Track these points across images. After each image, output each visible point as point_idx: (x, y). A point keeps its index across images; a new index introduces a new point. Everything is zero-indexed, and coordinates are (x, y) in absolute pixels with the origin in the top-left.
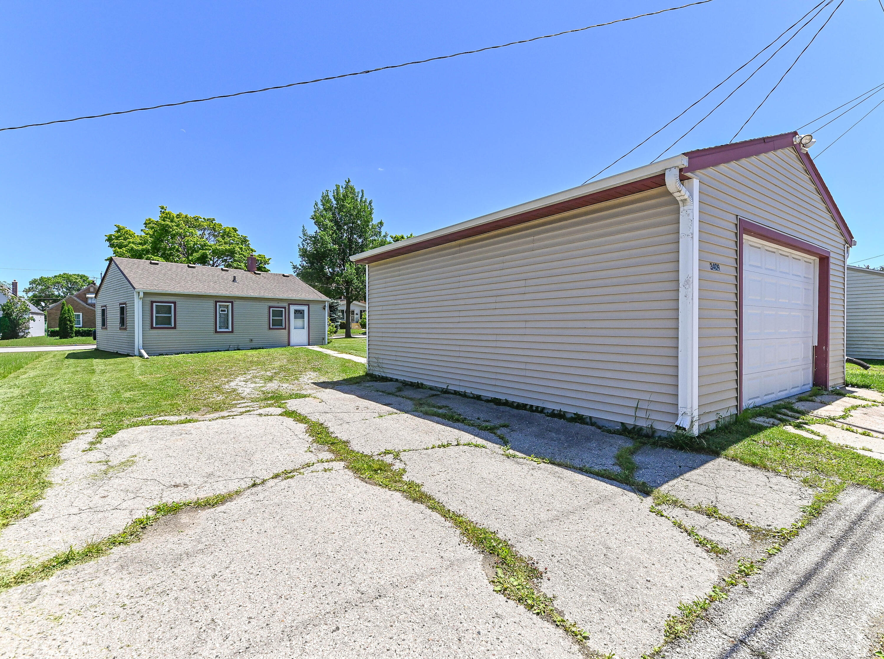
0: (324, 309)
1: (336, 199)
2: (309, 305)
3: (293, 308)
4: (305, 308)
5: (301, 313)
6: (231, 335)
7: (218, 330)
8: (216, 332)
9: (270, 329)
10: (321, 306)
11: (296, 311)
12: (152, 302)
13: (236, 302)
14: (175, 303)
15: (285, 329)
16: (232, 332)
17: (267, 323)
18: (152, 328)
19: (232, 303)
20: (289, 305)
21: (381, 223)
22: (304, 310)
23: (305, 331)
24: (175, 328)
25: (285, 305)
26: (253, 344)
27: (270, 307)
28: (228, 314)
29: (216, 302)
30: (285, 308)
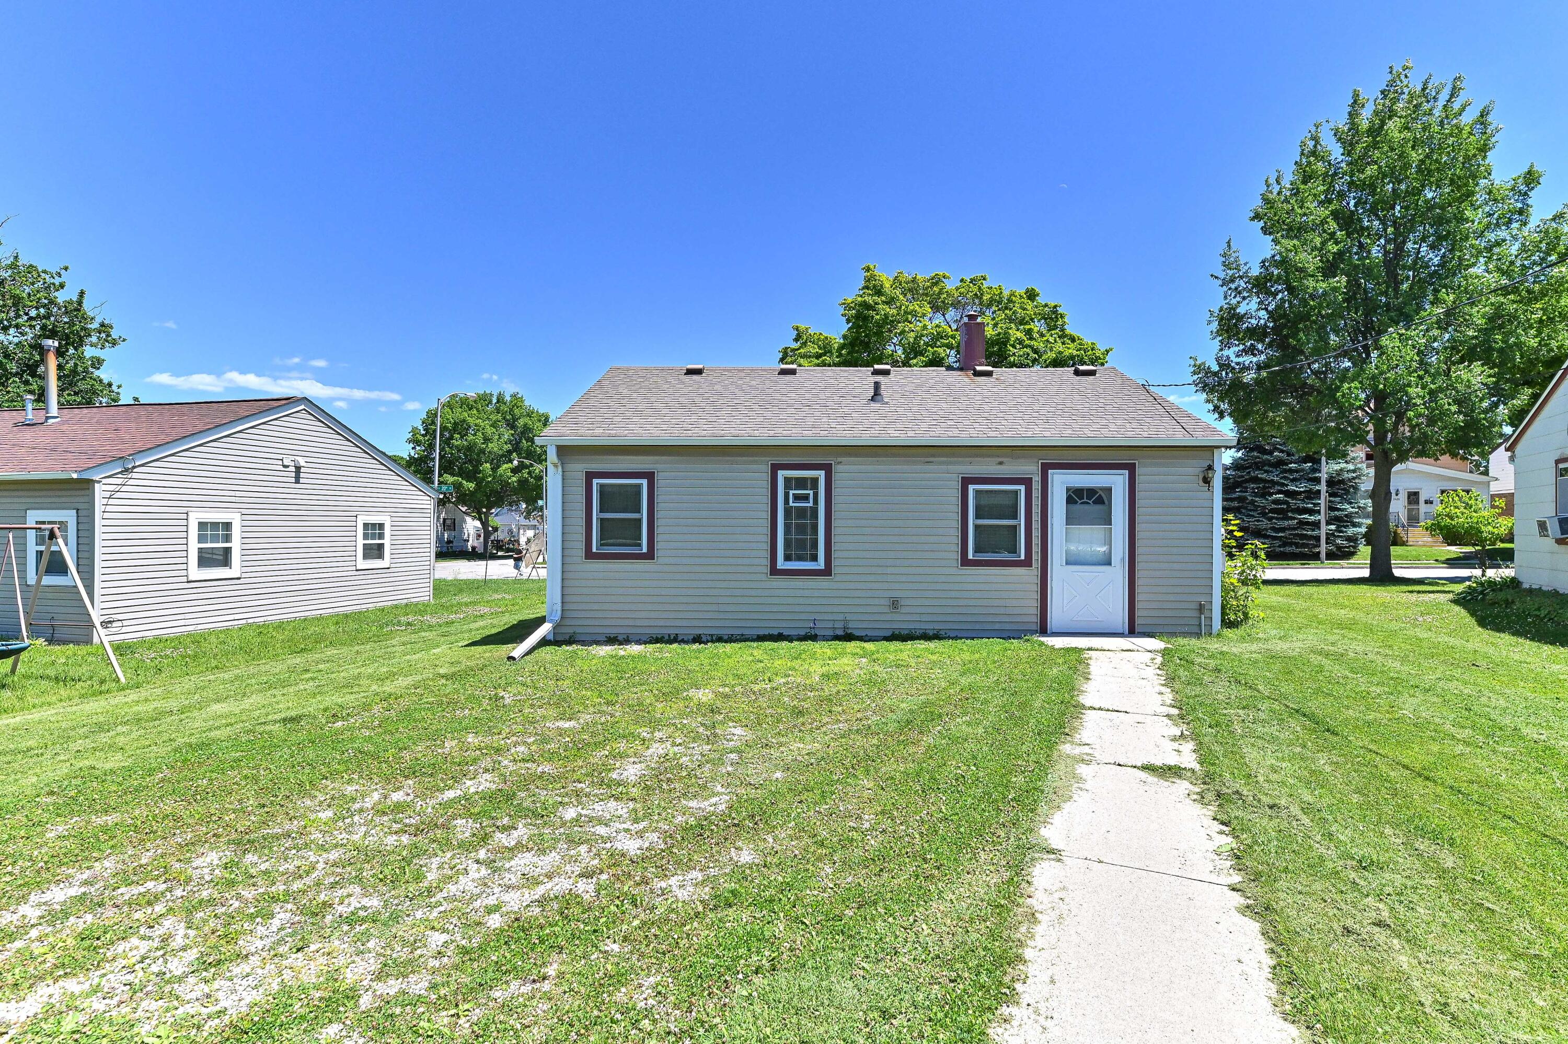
0: (1207, 481)
1: (1348, 146)
2: (1131, 468)
3: (1060, 482)
4: (1117, 482)
5: (1100, 501)
6: (821, 582)
7: (781, 564)
8: (774, 571)
9: (965, 562)
10: (1193, 468)
11: (1075, 496)
12: (590, 476)
13: (840, 468)
14: (650, 476)
15: (1027, 563)
16: (827, 571)
17: (957, 539)
18: (589, 555)
19: (828, 468)
20: (1045, 468)
21: (1531, 179)
22: (1109, 490)
23: (1118, 573)
24: (650, 555)
25: (1031, 469)
26: (901, 622)
27: (966, 482)
28: (814, 511)
29: (775, 468)
30: (1027, 482)
